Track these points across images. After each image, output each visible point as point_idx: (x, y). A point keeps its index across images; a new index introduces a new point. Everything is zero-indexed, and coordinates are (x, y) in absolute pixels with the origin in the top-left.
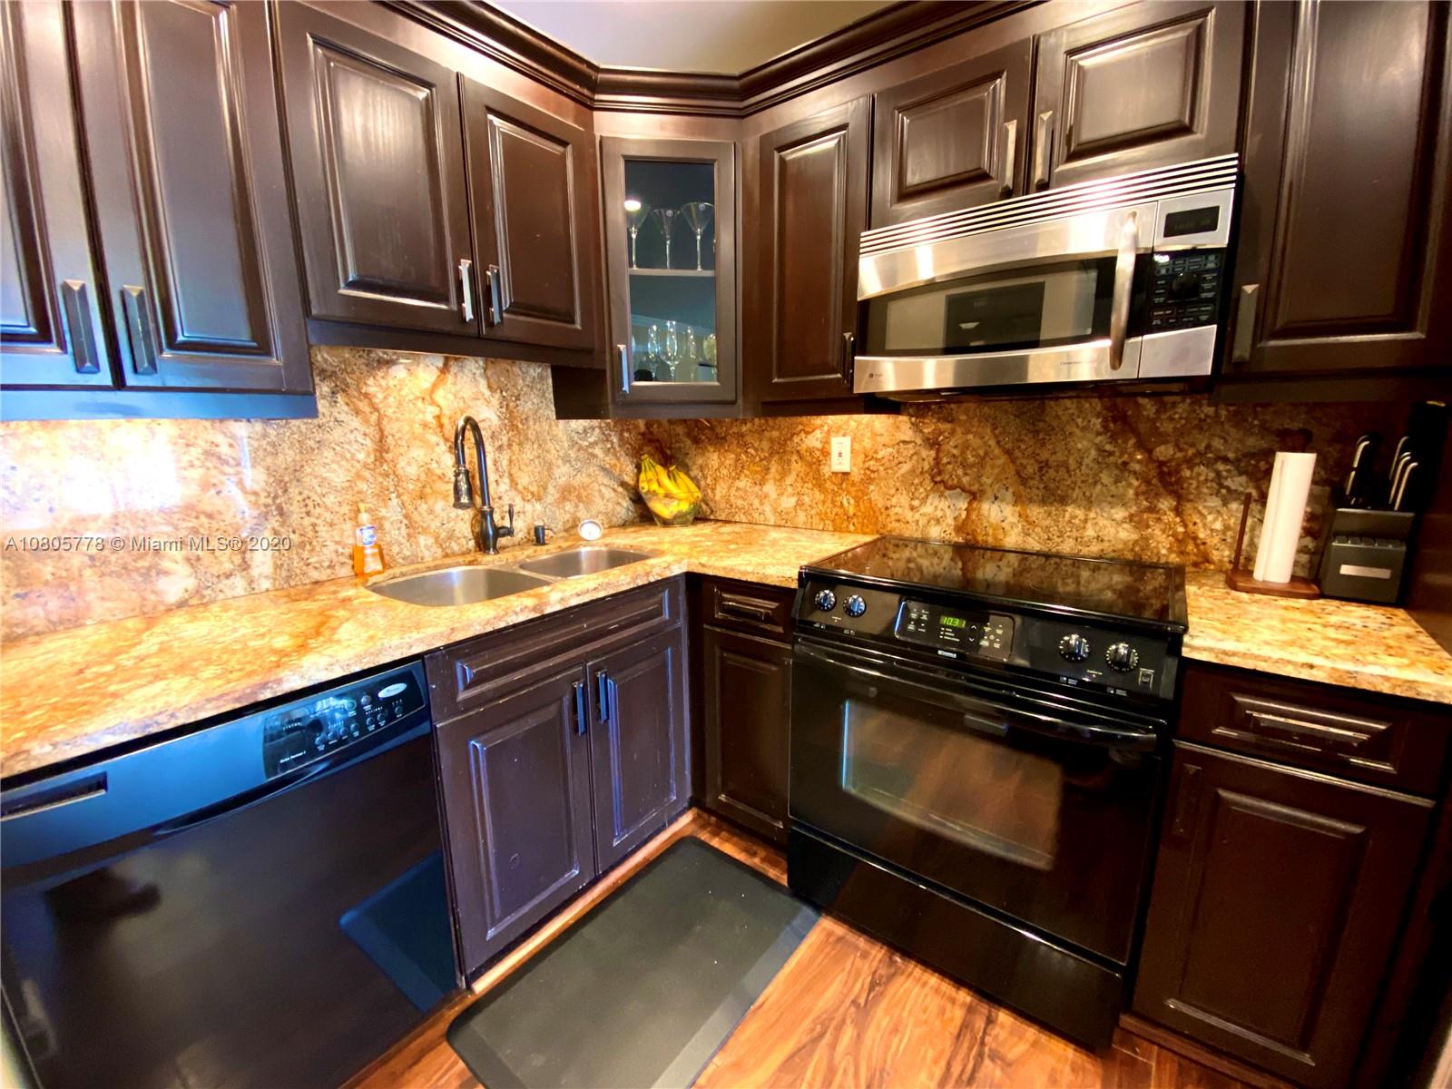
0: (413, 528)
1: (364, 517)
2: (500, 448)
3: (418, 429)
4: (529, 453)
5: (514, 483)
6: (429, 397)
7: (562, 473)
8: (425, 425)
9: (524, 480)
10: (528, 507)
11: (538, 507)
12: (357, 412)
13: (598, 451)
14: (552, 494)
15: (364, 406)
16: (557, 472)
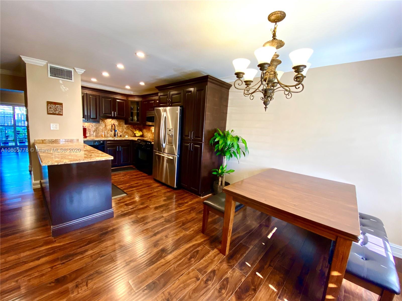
0: (108, 133)
1: (103, 132)
2: (118, 127)
3: (109, 124)
4: (121, 128)
5: (119, 131)
6: (111, 122)
7: (125, 130)
8: (110, 124)
9: (120, 130)
10: (120, 133)
11: (122, 133)
12: (104, 123)
13: (130, 128)
14: (123, 132)
15: (104, 122)
16: (124, 130)
